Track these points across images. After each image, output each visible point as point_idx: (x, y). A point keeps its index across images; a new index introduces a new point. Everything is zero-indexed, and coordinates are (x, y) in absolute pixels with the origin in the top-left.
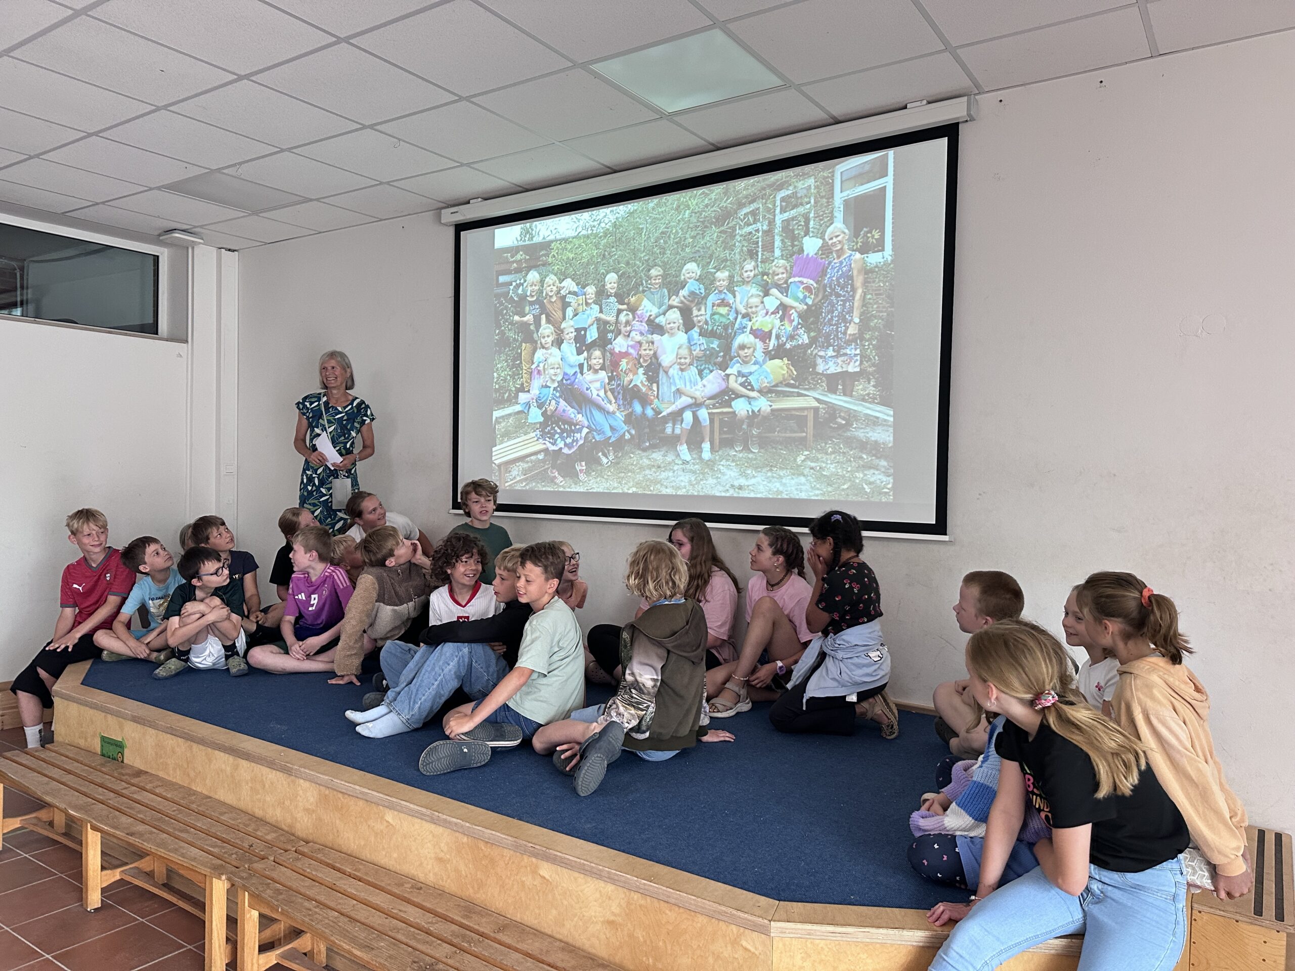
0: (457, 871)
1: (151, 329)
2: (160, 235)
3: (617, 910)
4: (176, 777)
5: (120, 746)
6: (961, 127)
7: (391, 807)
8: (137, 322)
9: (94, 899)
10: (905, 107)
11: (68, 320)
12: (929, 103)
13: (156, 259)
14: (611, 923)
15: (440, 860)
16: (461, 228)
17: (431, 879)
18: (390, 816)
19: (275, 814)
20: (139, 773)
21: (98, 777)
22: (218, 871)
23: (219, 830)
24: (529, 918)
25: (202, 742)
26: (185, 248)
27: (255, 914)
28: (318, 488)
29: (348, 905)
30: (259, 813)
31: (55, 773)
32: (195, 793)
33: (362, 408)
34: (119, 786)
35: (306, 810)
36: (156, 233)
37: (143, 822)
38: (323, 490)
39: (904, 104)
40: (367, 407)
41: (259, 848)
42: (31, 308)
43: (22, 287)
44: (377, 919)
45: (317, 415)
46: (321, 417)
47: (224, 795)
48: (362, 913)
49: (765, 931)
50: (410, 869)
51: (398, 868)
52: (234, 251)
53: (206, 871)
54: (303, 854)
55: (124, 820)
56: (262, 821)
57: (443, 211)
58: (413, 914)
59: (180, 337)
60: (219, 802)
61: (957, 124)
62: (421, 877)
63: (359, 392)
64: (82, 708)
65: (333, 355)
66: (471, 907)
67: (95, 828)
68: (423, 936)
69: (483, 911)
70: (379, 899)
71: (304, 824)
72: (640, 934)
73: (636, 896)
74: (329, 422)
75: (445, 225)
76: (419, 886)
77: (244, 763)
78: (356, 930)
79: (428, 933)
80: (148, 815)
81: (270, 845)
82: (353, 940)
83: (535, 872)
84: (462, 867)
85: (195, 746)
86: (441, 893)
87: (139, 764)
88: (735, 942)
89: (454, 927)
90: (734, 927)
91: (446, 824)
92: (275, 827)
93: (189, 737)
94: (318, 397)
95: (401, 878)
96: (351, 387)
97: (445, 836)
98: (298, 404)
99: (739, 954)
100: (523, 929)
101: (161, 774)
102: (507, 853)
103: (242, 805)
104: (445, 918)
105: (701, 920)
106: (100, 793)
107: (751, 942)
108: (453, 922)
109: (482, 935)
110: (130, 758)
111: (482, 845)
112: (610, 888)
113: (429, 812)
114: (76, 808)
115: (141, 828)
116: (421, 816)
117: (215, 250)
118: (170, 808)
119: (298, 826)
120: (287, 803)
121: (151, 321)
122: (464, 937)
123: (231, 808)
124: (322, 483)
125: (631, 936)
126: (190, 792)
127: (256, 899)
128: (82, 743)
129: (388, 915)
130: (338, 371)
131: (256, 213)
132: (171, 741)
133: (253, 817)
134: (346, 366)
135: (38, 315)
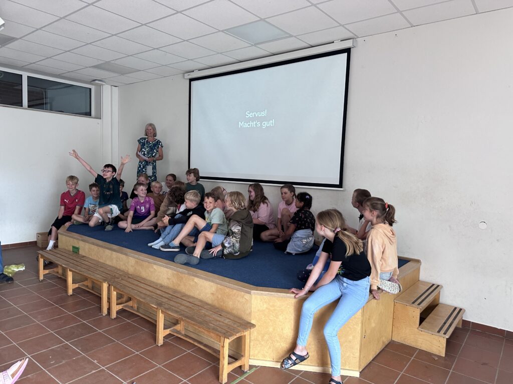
0: (173, 281)
1: (88, 114)
2: (91, 82)
3: (214, 290)
4: (95, 258)
5: (78, 249)
6: (351, 49)
7: (155, 264)
8: (84, 111)
9: (70, 292)
10: (333, 42)
11: (61, 111)
12: (342, 41)
13: (90, 89)
14: (212, 294)
15: (168, 279)
16: (191, 80)
17: (166, 284)
18: (155, 267)
19: (123, 268)
20: (84, 257)
21: (71, 257)
22: (105, 281)
23: (105, 271)
24: (192, 294)
25: (102, 247)
26: (100, 85)
27: (115, 293)
28: (142, 169)
29: (141, 290)
30: (118, 268)
31: (59, 256)
32: (100, 262)
33: (159, 142)
34: (78, 260)
35: (132, 266)
36: (90, 80)
37: (84, 268)
38: (144, 170)
39: (332, 41)
40: (160, 142)
41: (117, 276)
42: (49, 106)
43: (46, 98)
44: (148, 293)
45: (143, 145)
46: (145, 145)
47: (108, 263)
48: (144, 291)
49: (250, 293)
50: (160, 282)
51: (156, 282)
52: (116, 86)
53: (101, 280)
54: (130, 278)
55: (79, 268)
56: (119, 270)
57: (185, 74)
58: (158, 292)
59: (99, 117)
60: (107, 265)
61: (350, 48)
62: (163, 284)
63: (158, 138)
64: (67, 237)
65: (151, 125)
66: (176, 291)
67: (70, 270)
68: (160, 297)
69: (179, 292)
70: (150, 289)
71: (131, 270)
72: (220, 296)
73: (219, 285)
74: (147, 147)
75: (186, 79)
76: (162, 286)
77: (114, 253)
78: (142, 295)
79: (162, 296)
80: (86, 267)
81: (121, 275)
82: (141, 297)
83: (193, 281)
84: (174, 281)
85: (100, 248)
86: (168, 288)
87: (84, 254)
88: (243, 297)
89: (170, 296)
90: (243, 293)
91: (170, 268)
92: (122, 271)
93: (98, 245)
94: (145, 139)
95: (157, 284)
96: (155, 136)
97: (170, 271)
98: (138, 140)
99: (244, 300)
100: (189, 297)
101: (90, 257)
102: (186, 275)
103: (113, 265)
104: (168, 293)
105: (235, 291)
106: (72, 261)
107: (247, 296)
108: (170, 294)
109: (178, 297)
110: (81, 252)
111: (179, 274)
112: (212, 283)
113: (165, 265)
114: (65, 265)
115: (84, 270)
116: (163, 266)
117: (110, 86)
118: (92, 265)
119: (129, 271)
120: (126, 264)
121: (89, 111)
122: (172, 298)
123: (110, 266)
124: (144, 167)
125: (218, 297)
126: (99, 262)
127: (116, 288)
128: (67, 248)
129: (152, 292)
130: (152, 131)
131: (123, 74)
132: (93, 247)
133: (116, 269)
134: (154, 129)
135: (51, 109)
